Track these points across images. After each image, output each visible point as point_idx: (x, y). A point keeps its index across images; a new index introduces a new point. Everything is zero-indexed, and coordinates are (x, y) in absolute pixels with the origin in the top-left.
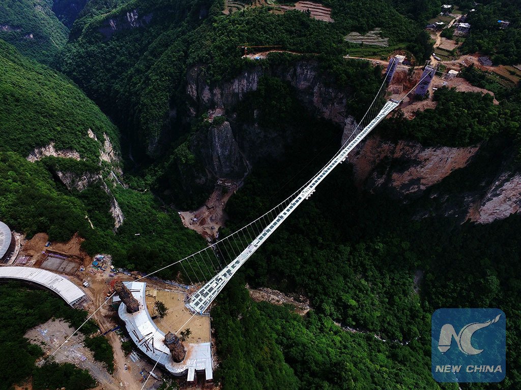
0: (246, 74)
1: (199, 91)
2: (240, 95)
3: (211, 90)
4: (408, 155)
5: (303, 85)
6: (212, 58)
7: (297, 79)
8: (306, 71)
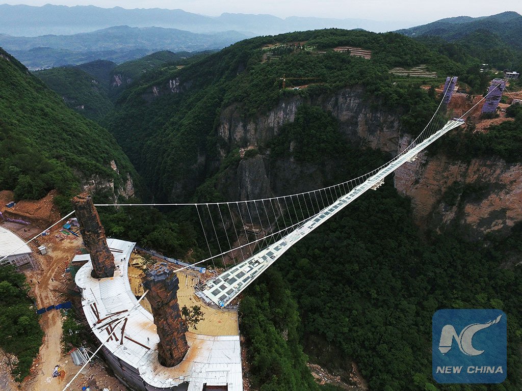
0: (284, 105)
1: (232, 130)
2: (276, 130)
3: (244, 126)
4: (485, 178)
5: (345, 116)
6: (248, 96)
7: (338, 109)
8: (349, 99)
